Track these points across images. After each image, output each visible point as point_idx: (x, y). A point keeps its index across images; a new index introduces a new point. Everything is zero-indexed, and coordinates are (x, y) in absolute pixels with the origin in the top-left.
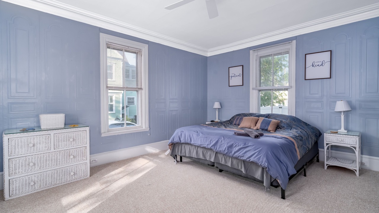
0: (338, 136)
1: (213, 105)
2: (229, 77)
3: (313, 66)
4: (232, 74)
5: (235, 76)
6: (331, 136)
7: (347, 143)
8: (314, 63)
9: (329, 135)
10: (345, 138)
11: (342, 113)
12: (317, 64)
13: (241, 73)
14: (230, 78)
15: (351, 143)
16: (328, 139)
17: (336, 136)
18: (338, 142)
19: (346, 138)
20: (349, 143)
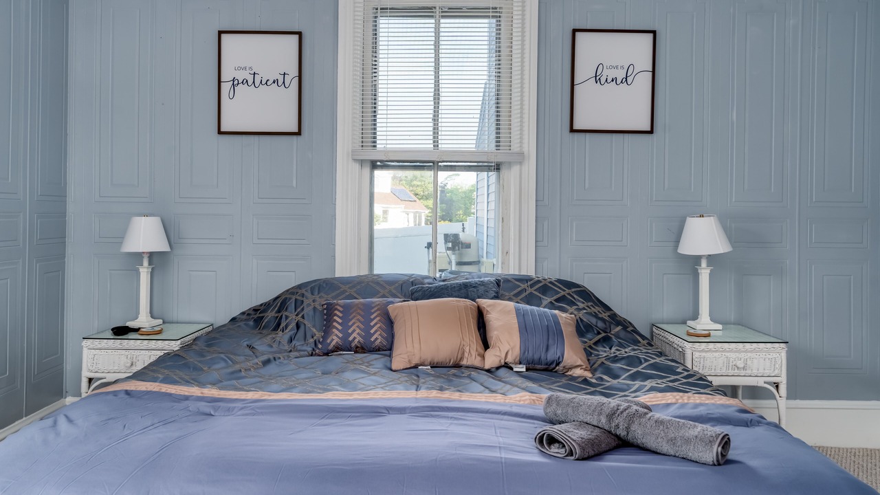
0: (731, 351)
1: (121, 237)
2: (219, 82)
3: (597, 79)
4: (240, 68)
5: (254, 81)
6: (710, 351)
7: (755, 372)
8: (600, 67)
9: (703, 351)
10: (749, 354)
11: (704, 263)
12: (611, 74)
13: (294, 72)
14: (226, 87)
15: (767, 372)
16: (701, 365)
17: (725, 351)
18: (731, 372)
19: (753, 355)
20: (761, 372)
